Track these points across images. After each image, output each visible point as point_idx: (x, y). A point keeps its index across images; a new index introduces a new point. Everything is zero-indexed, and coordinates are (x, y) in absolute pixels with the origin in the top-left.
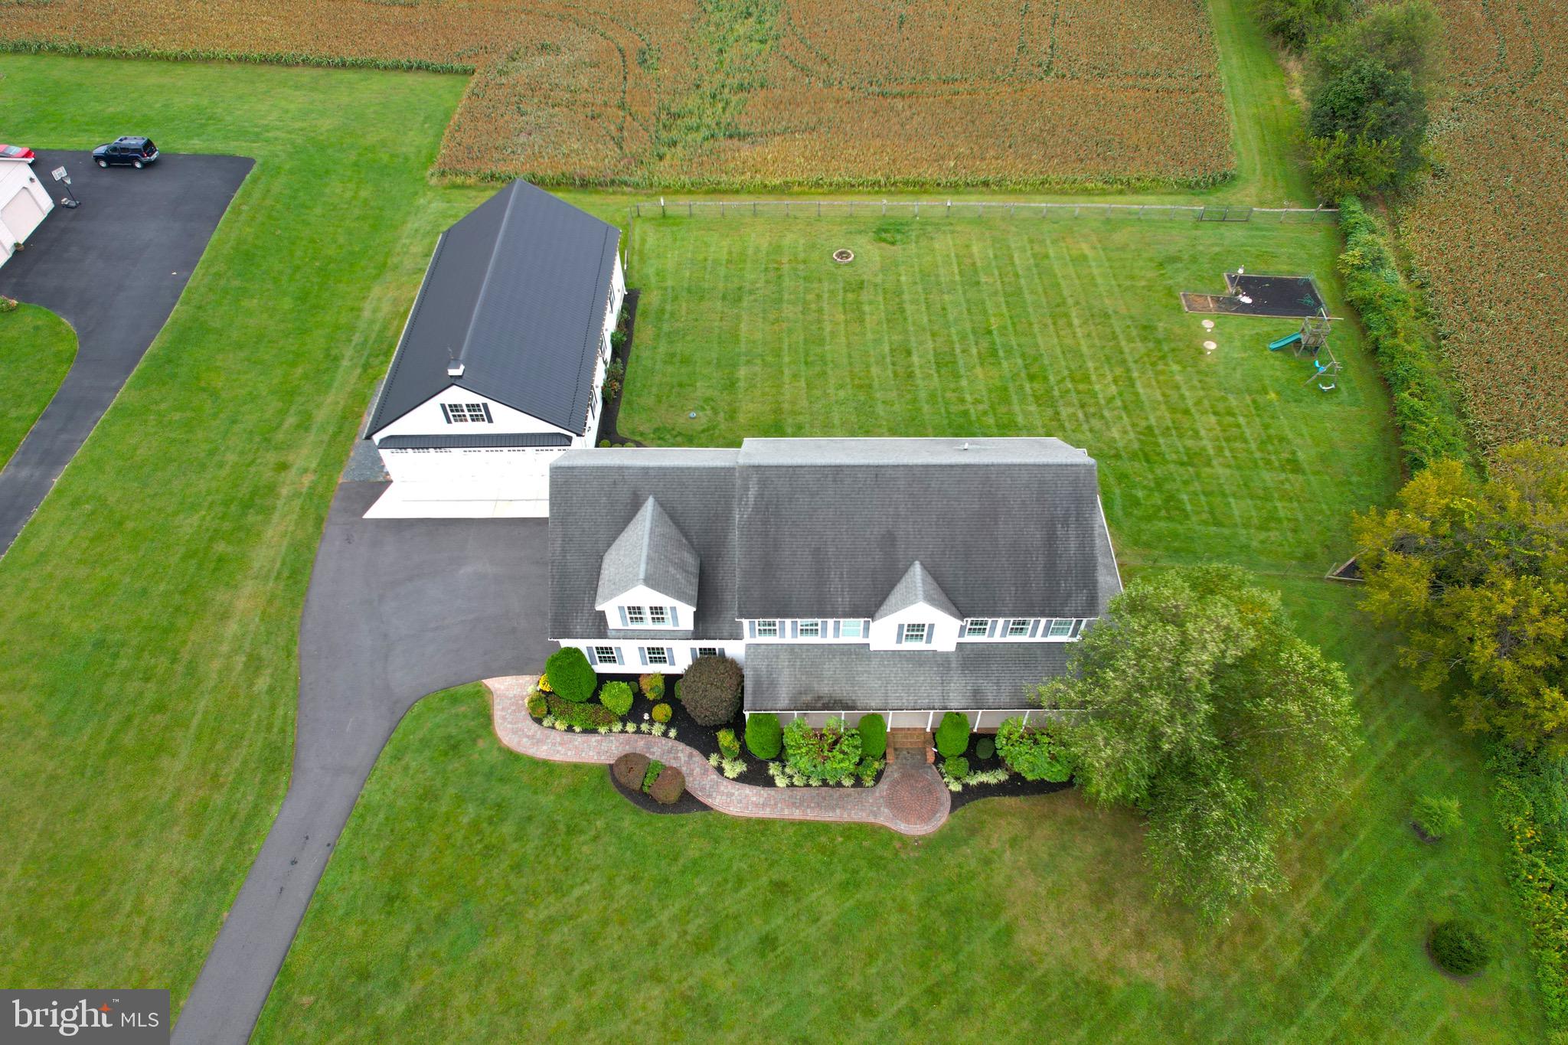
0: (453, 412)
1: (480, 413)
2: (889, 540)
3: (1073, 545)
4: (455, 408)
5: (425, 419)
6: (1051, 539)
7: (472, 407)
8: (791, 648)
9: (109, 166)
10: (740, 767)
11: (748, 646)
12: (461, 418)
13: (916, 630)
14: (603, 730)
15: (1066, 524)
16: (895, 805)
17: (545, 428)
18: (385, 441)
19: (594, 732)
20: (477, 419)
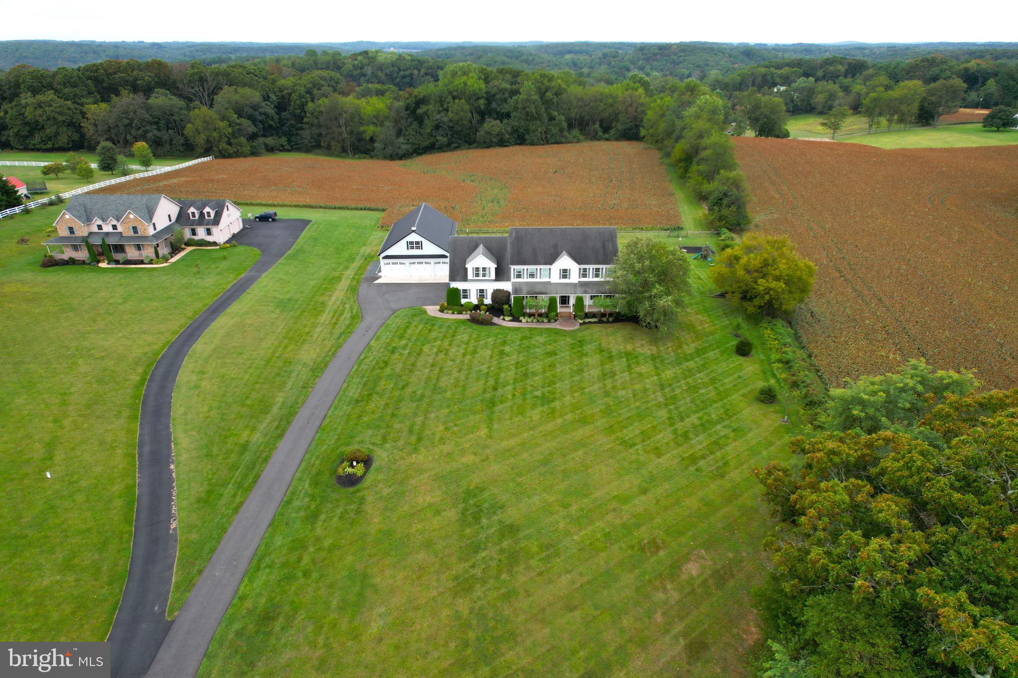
0: (410, 244)
1: (419, 245)
2: (556, 246)
3: (611, 247)
4: (412, 243)
5: (400, 248)
6: (604, 246)
7: (417, 243)
8: (526, 282)
9: (260, 220)
10: (510, 318)
11: (514, 283)
12: (412, 248)
13: (565, 273)
14: (464, 313)
15: (608, 241)
16: (560, 324)
17: (441, 252)
18: (384, 258)
19: (461, 314)
20: (418, 248)
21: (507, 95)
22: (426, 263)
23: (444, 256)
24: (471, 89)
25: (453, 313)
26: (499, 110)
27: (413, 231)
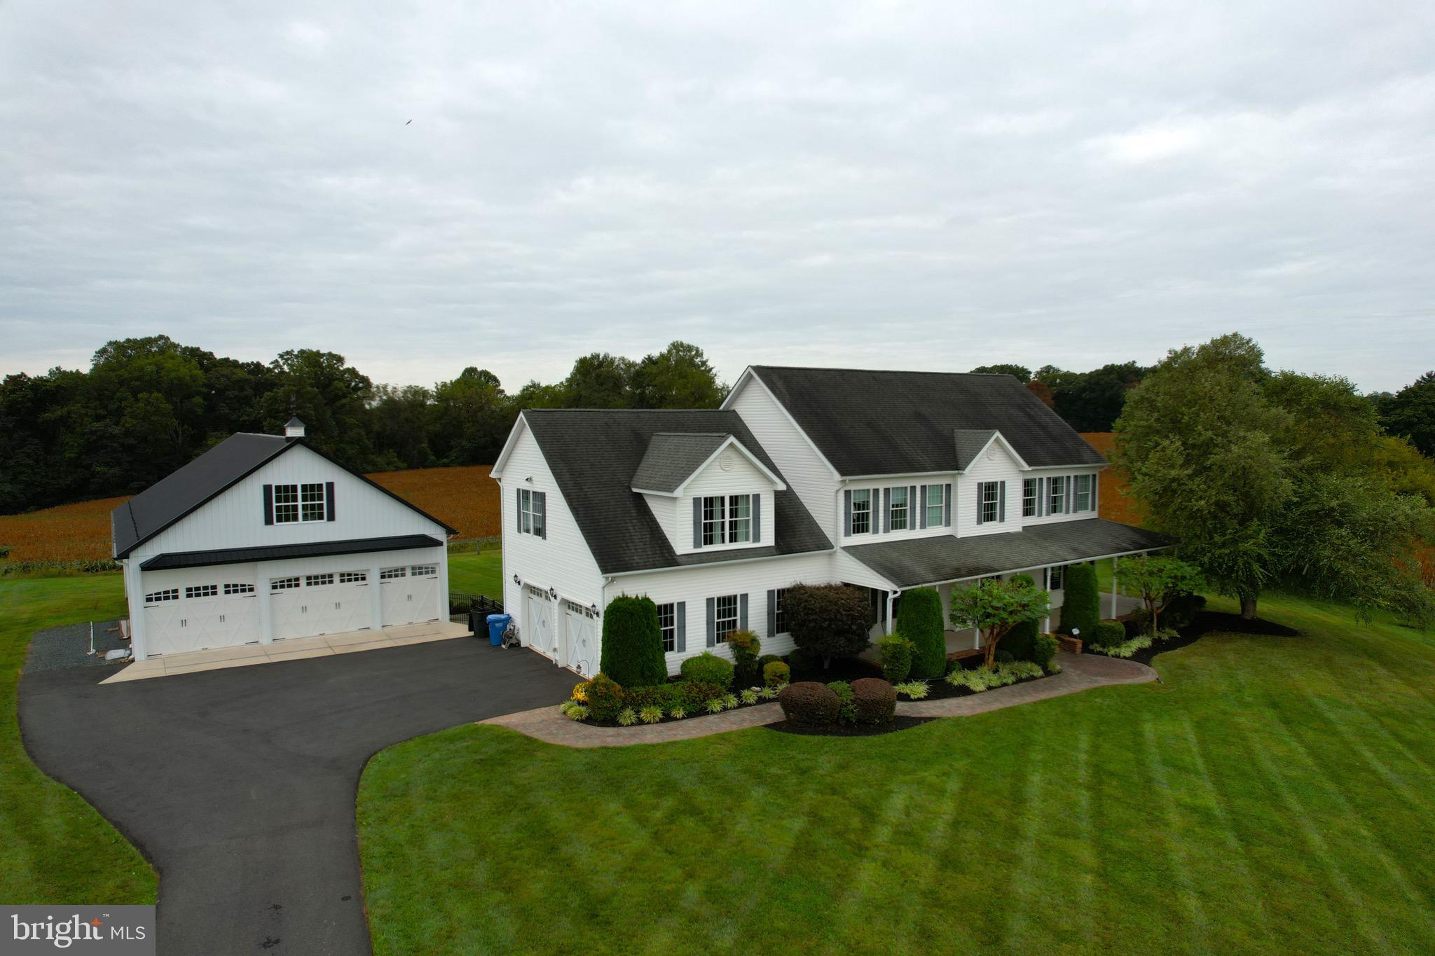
0: (280, 501)
1: (318, 502)
4: (287, 492)
5: (230, 519)
6: (1031, 417)
7: (312, 491)
8: (888, 543)
10: (922, 687)
12: (288, 515)
14: (714, 706)
15: (1029, 406)
17: (408, 524)
18: (147, 567)
19: (703, 712)
20: (314, 513)
21: (249, 392)
22: (347, 577)
23: (423, 542)
24: (173, 375)
25: (667, 718)
26: (234, 417)
27: (295, 442)
